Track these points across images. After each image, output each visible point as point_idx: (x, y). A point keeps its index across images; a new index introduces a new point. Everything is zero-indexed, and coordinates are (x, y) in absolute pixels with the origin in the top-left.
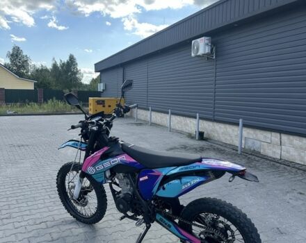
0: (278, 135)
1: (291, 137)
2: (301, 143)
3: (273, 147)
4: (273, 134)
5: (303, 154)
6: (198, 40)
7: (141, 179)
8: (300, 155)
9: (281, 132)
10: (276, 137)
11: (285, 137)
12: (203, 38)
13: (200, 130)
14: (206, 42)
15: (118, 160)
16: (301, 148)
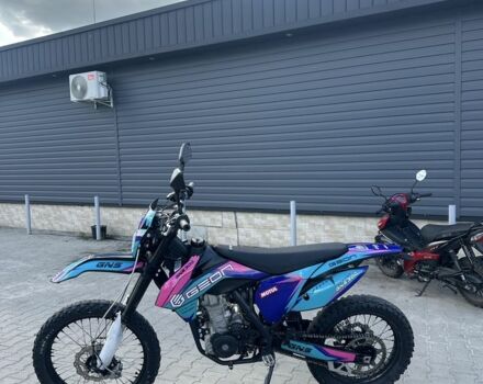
0: (232, 214)
1: (251, 215)
2: (263, 222)
3: (227, 231)
4: (225, 214)
5: (268, 235)
6: (85, 75)
7: (263, 295)
8: (264, 236)
9: (235, 210)
10: (229, 218)
11: (241, 217)
12: (94, 73)
13: (103, 224)
14: (101, 79)
15: (220, 274)
16: (265, 227)
